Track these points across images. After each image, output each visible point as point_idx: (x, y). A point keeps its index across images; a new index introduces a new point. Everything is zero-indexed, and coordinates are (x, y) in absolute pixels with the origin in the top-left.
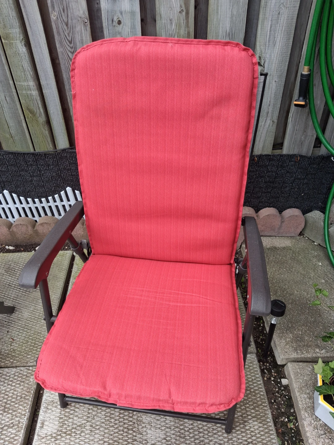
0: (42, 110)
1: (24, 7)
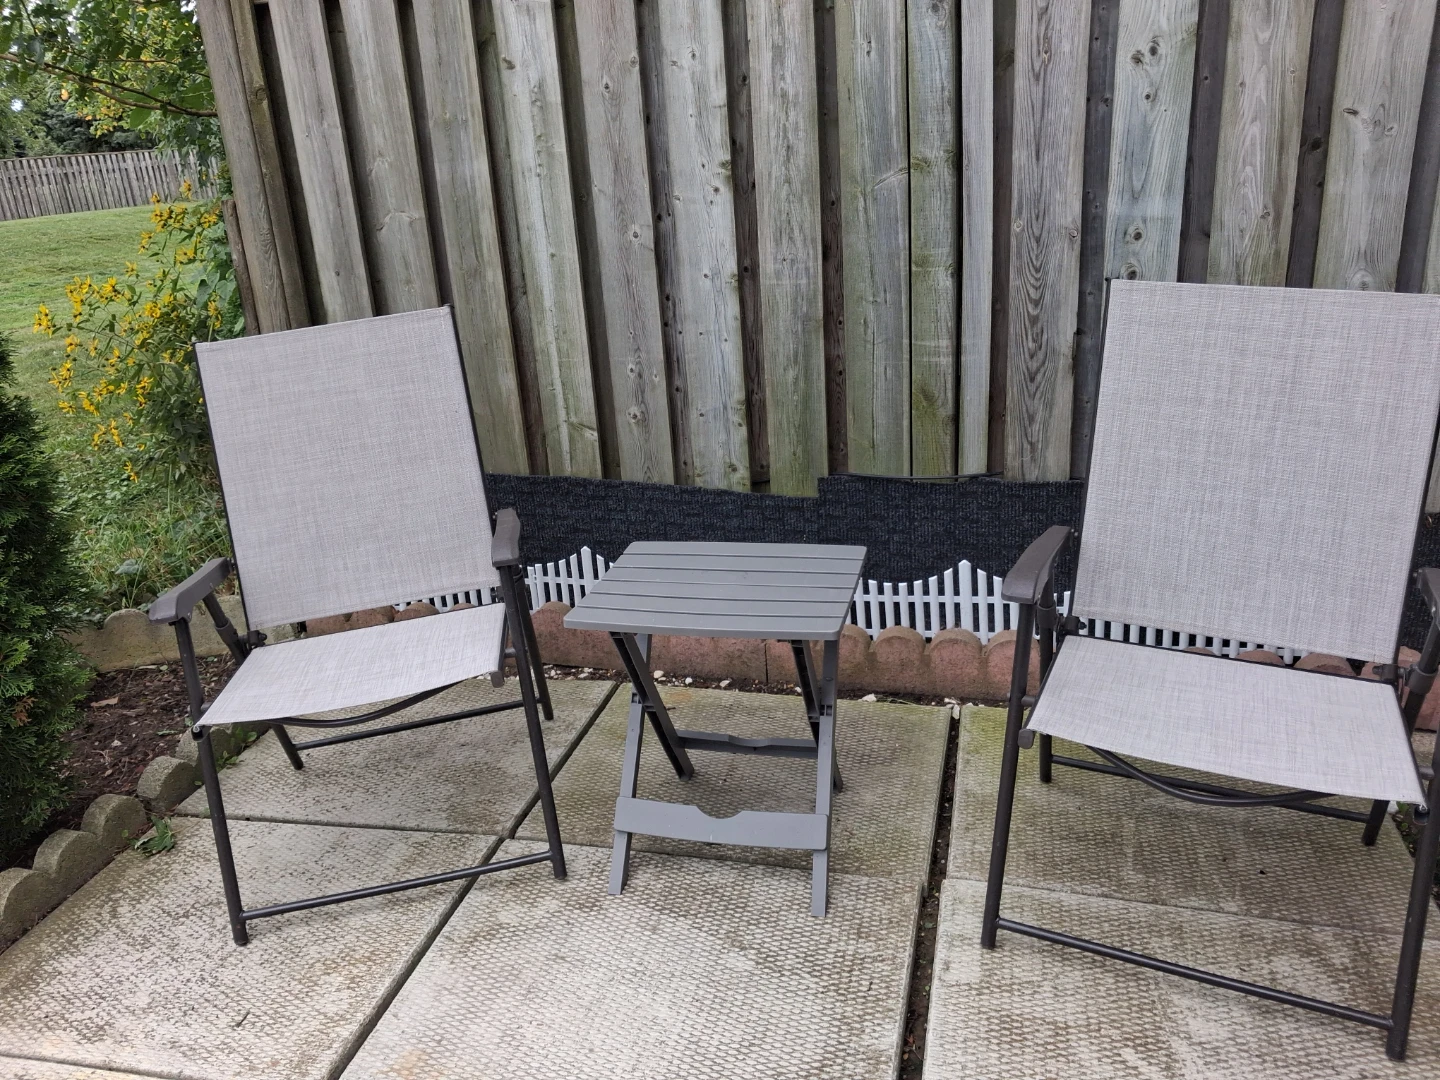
0: (950, 395)
1: (969, 213)
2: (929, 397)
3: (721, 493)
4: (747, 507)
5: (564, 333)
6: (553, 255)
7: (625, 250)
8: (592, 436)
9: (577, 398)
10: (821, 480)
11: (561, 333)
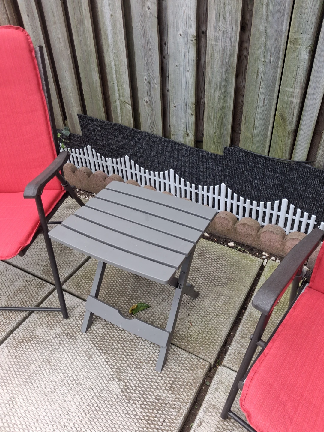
0: (295, 119)
2: (283, 118)
3: (181, 145)
4: (192, 153)
5: (117, 57)
6: (112, 16)
7: (143, 15)
8: (129, 107)
9: (123, 89)
10: (226, 148)
11: (116, 57)
